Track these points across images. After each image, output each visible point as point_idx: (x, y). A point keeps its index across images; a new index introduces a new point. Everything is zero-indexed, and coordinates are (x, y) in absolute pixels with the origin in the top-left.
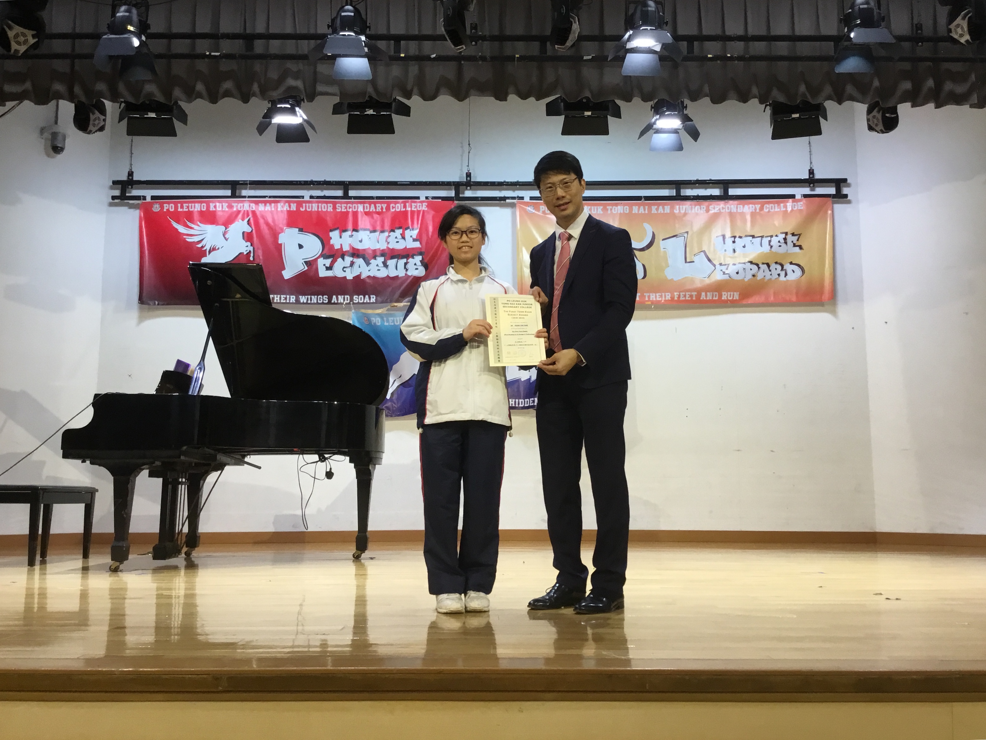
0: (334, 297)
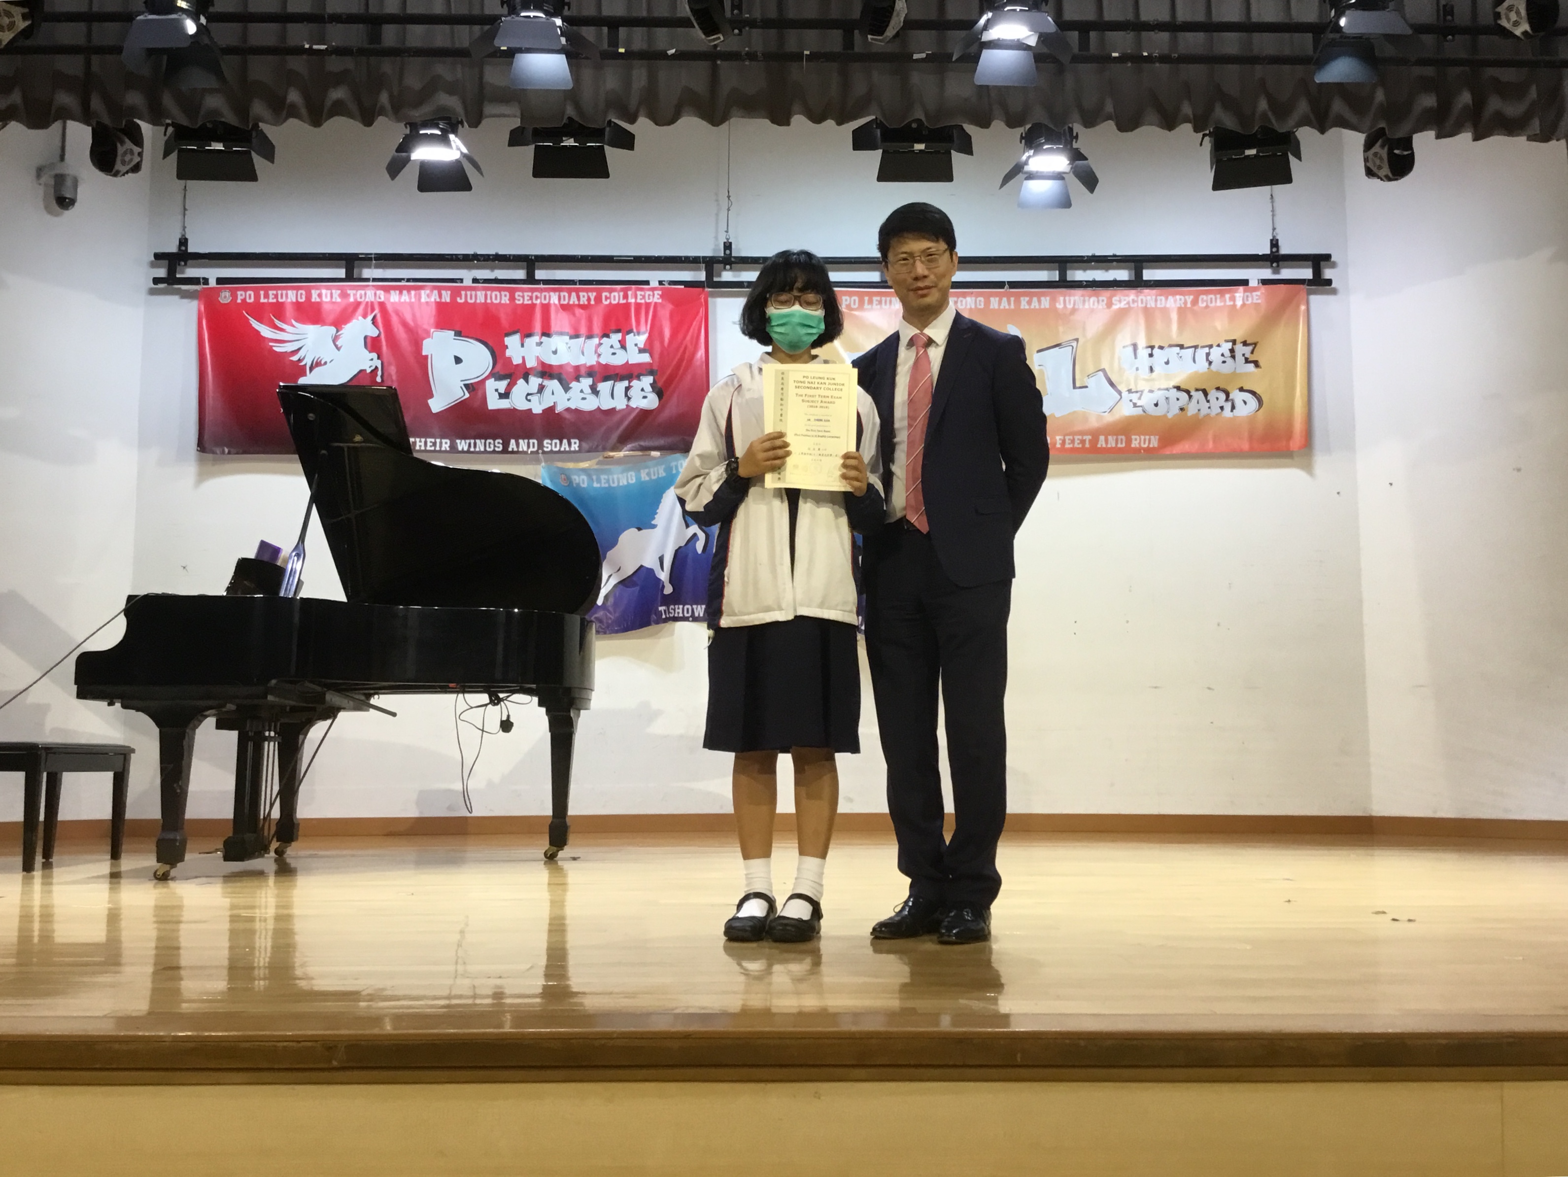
0: (513, 442)
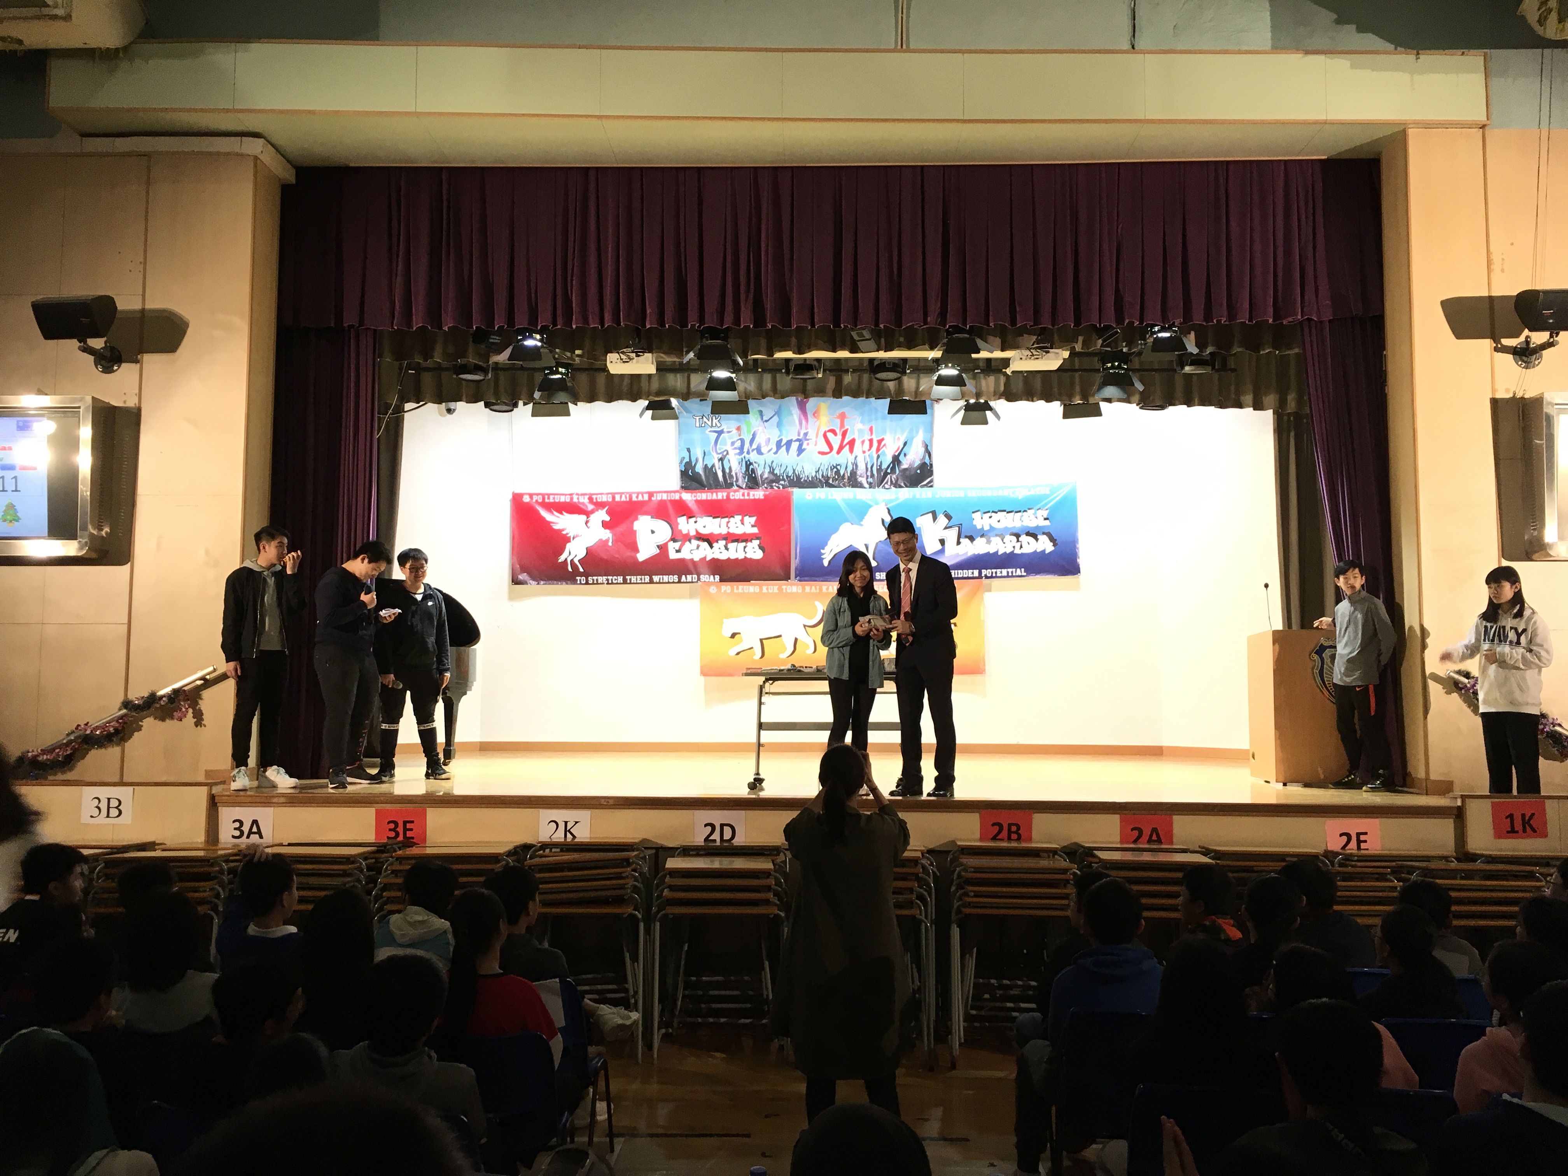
0: (684, 577)
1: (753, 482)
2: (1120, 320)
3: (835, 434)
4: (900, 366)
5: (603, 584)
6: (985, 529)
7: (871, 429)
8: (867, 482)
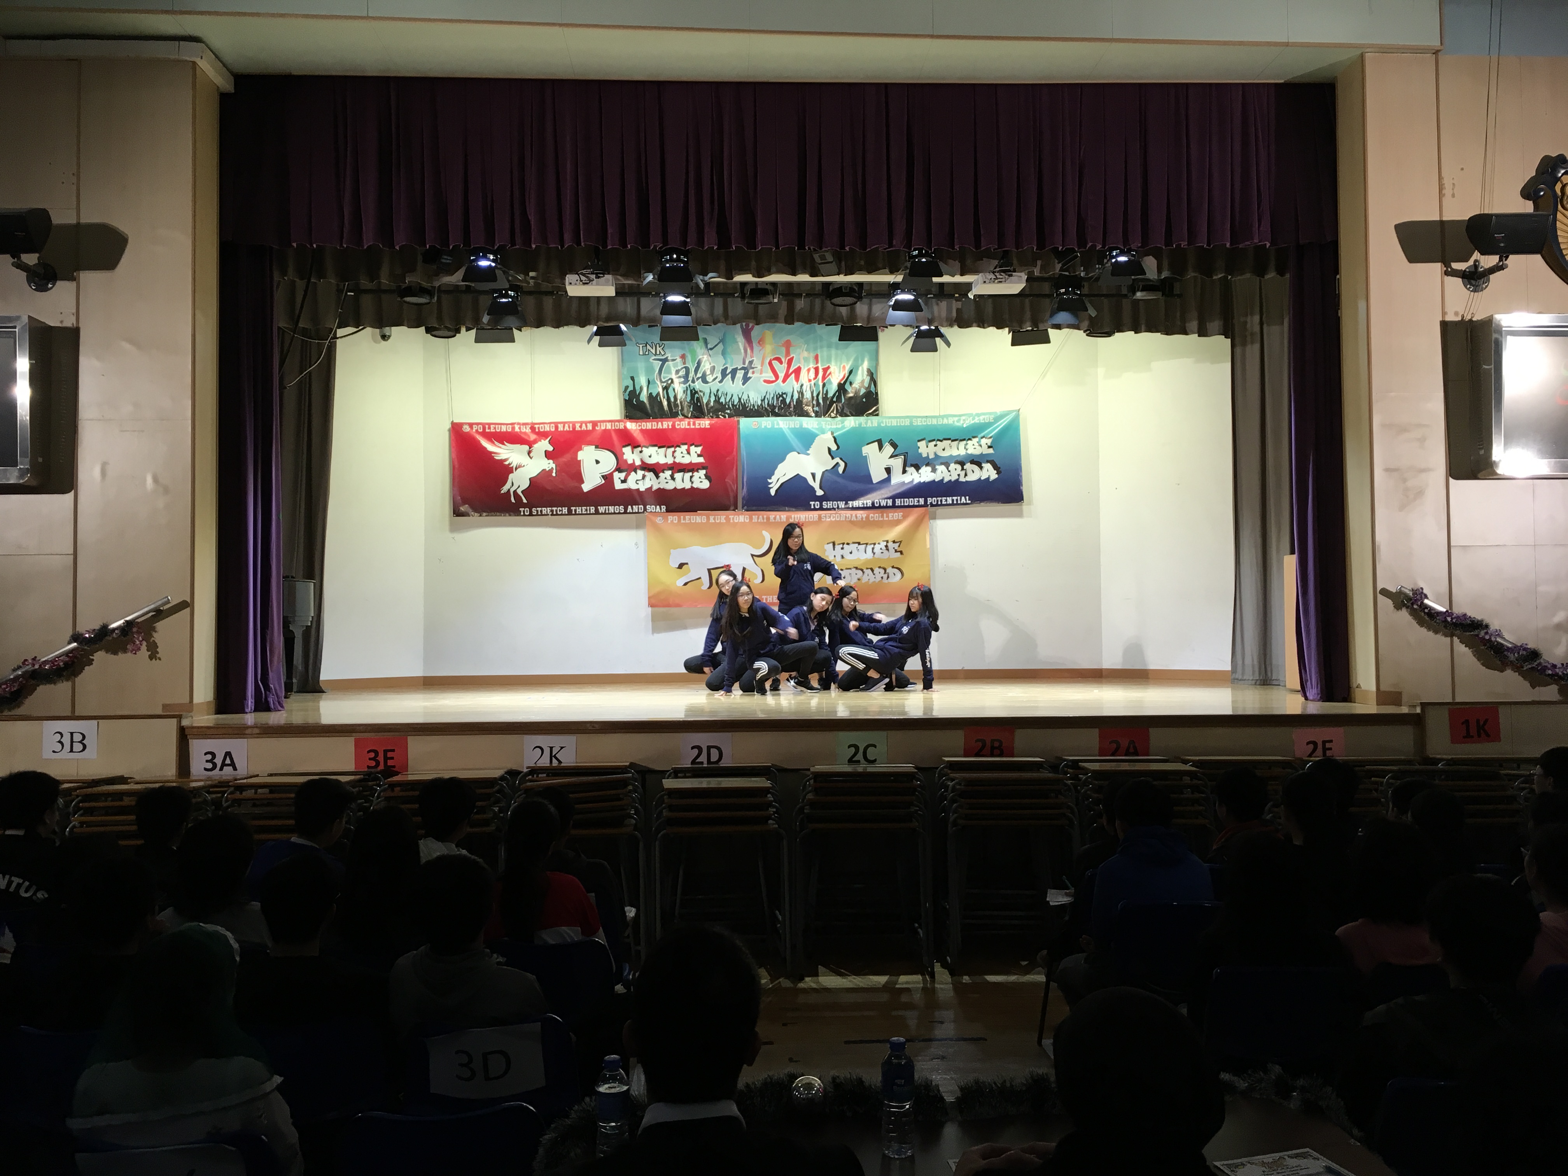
0: (630, 507)
1: (698, 409)
2: (1082, 243)
3: (781, 363)
4: (857, 291)
5: (548, 515)
6: (930, 458)
7: (816, 358)
8: (813, 410)
